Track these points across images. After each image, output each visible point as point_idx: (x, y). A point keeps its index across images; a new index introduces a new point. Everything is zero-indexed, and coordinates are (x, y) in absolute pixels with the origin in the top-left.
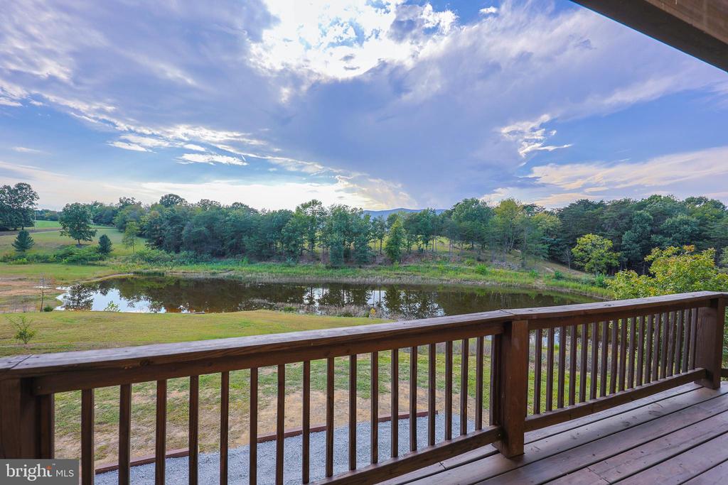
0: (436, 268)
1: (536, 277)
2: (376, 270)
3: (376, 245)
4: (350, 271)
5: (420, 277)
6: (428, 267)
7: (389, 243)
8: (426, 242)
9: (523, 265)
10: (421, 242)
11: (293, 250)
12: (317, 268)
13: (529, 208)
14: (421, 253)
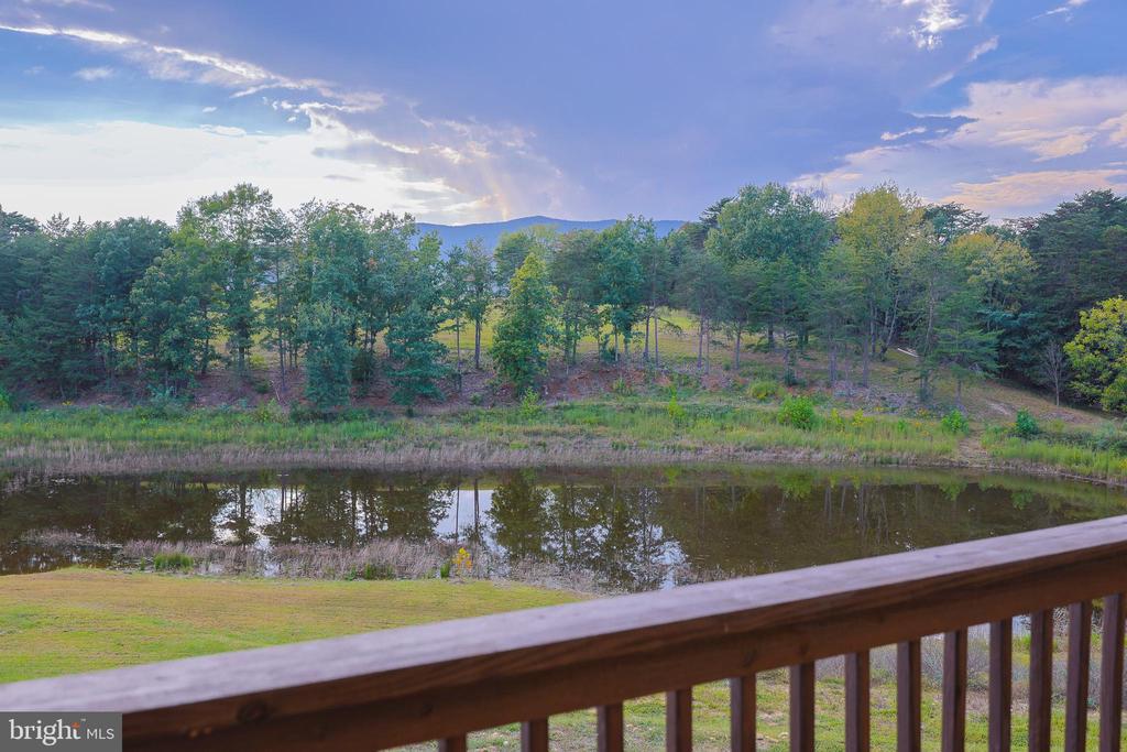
0: (657, 410)
1: (966, 432)
2: (465, 423)
4: (374, 429)
5: (607, 442)
6: (632, 411)
7: (504, 333)
8: (625, 326)
9: (924, 397)
10: (608, 328)
11: (174, 360)
12: (260, 419)
13: (941, 218)
14: (608, 364)
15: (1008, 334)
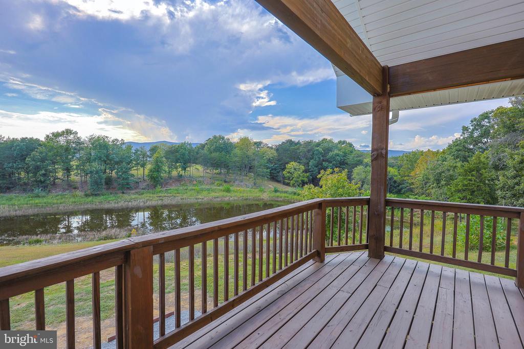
0: (193, 189)
1: (263, 191)
2: (140, 195)
3: (138, 172)
4: (112, 198)
5: (179, 198)
6: (186, 190)
7: (151, 171)
8: (184, 169)
9: (255, 184)
10: (180, 169)
11: (42, 180)
12: (74, 196)
13: (258, 144)
14: (180, 178)
15: (272, 170)
